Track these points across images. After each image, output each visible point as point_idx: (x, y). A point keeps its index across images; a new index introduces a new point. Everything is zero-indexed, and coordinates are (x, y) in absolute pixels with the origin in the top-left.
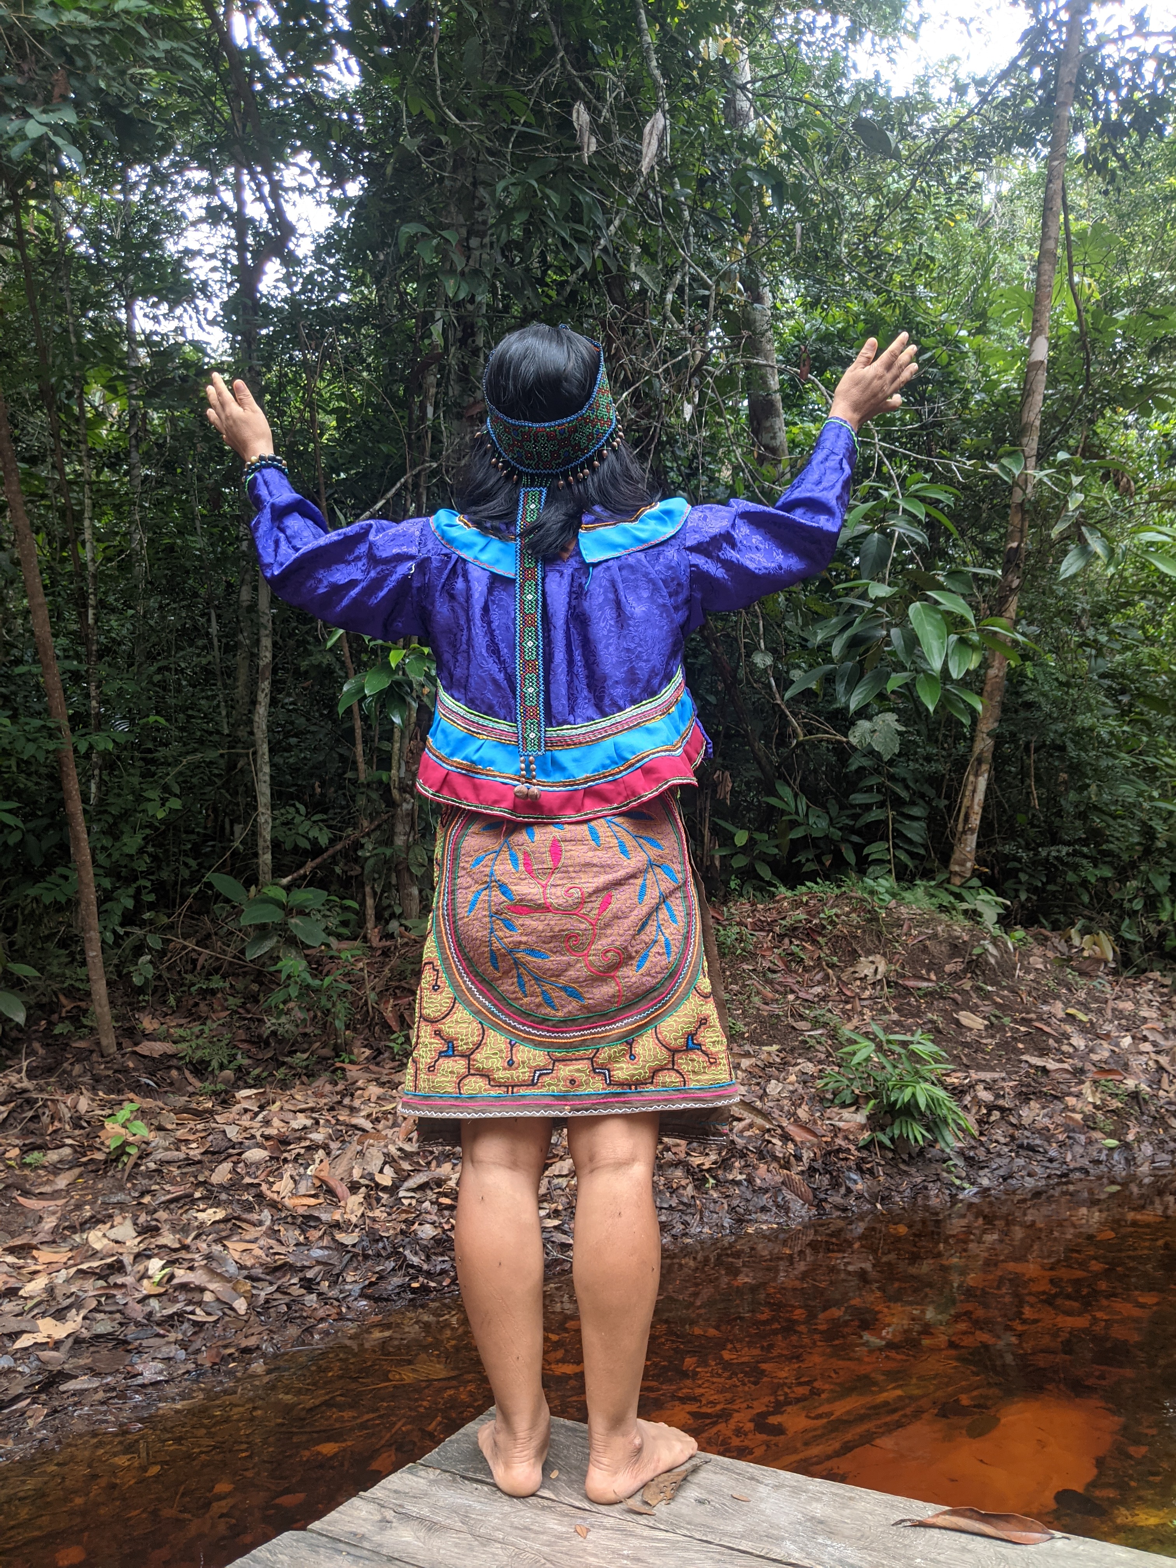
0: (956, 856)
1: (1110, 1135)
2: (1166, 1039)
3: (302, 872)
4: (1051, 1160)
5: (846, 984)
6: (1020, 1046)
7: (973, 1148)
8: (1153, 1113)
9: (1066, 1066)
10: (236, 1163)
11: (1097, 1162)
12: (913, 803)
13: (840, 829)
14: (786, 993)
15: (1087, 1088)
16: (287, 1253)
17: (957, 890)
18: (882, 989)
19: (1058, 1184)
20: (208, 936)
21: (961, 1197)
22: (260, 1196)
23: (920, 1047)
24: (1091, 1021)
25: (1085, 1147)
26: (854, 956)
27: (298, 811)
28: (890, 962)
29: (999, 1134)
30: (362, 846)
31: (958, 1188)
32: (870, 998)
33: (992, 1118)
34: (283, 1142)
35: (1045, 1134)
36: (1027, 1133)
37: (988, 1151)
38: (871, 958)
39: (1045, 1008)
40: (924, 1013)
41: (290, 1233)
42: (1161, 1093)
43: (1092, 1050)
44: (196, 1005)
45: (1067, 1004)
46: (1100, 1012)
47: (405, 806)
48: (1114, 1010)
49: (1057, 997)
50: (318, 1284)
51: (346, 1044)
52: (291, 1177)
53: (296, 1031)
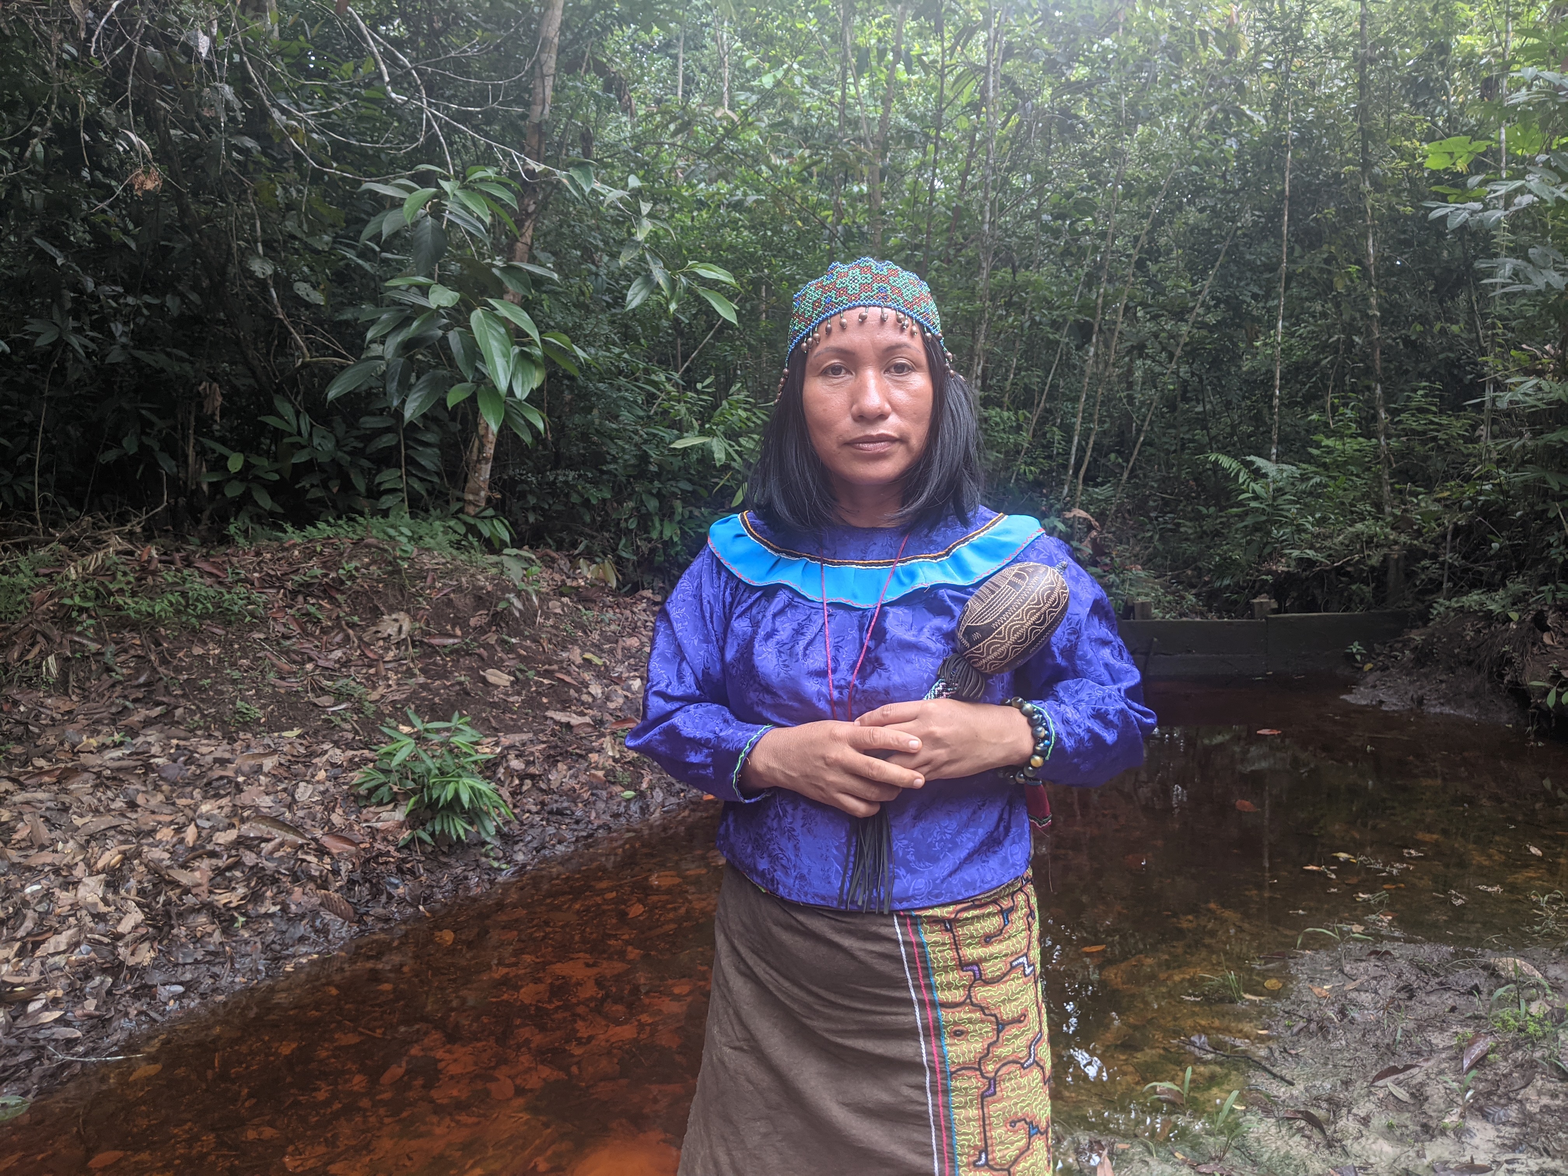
0: (470, 484)
1: (627, 787)
4: (577, 822)
5: (368, 645)
6: (545, 700)
7: (508, 823)
9: (587, 718)
11: (616, 816)
12: (427, 430)
13: (348, 453)
14: (304, 663)
15: (607, 742)
17: (471, 521)
18: (407, 649)
19: (585, 846)
21: (500, 879)
23: (459, 736)
24: (605, 664)
26: (376, 614)
28: (414, 619)
29: (530, 803)
31: (496, 870)
32: (395, 660)
33: (525, 788)
35: (572, 795)
36: (556, 797)
37: (522, 824)
38: (394, 616)
39: (565, 655)
40: (451, 672)
43: (608, 698)
45: (584, 650)
46: (612, 653)
48: (623, 648)
49: (574, 642)
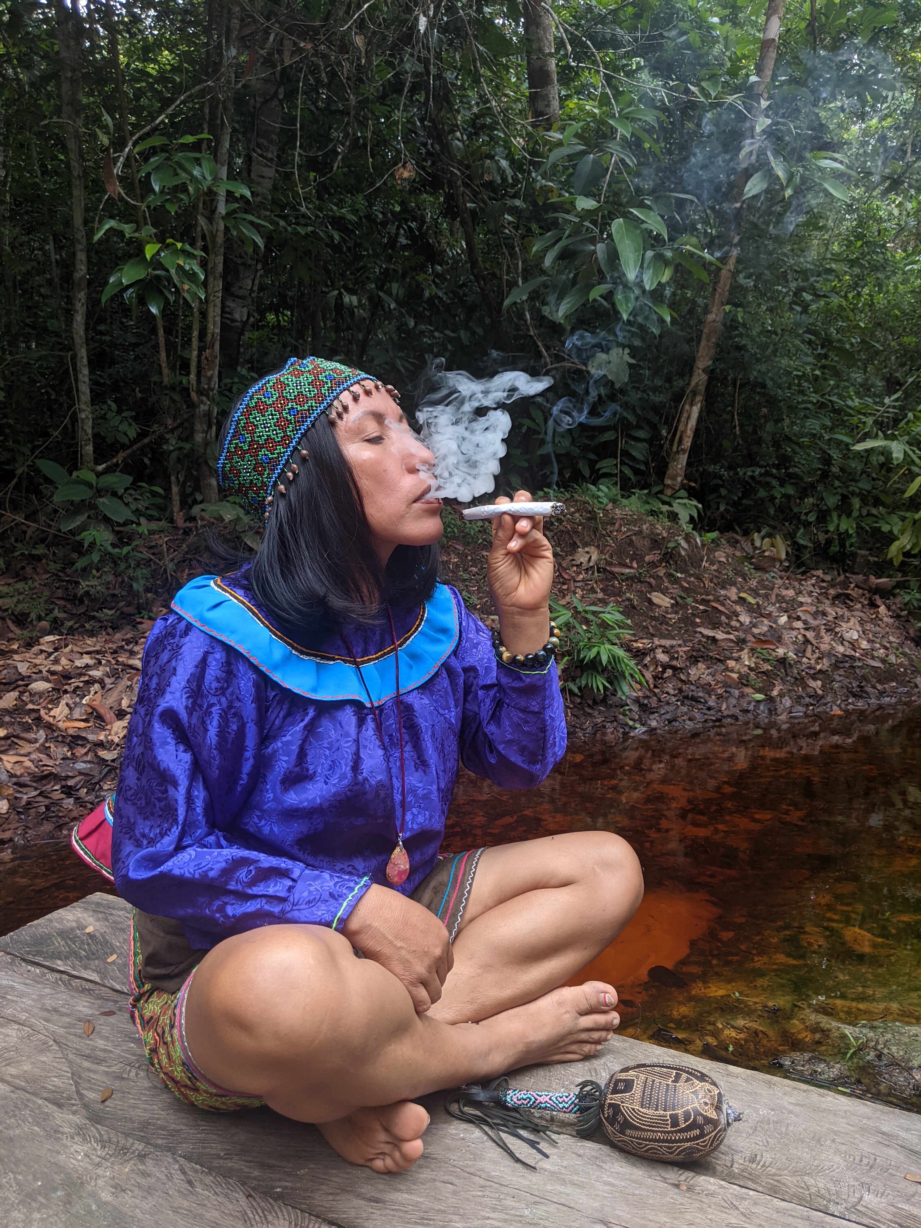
0: (670, 472)
1: (759, 691)
2: (815, 619)
3: (115, 460)
4: (709, 709)
5: (565, 569)
6: (698, 620)
7: (648, 697)
8: (795, 675)
9: (732, 637)
10: (22, 693)
11: (746, 711)
12: (639, 427)
13: (579, 447)
16: (51, 765)
17: (667, 499)
18: (593, 573)
19: (713, 727)
20: (35, 513)
21: (632, 734)
22: (38, 720)
23: (608, 616)
24: (758, 604)
25: (738, 699)
26: (574, 547)
27: (110, 409)
28: (602, 552)
29: (670, 688)
30: (167, 441)
31: (631, 727)
33: (666, 675)
34: (66, 676)
35: (708, 688)
36: (692, 687)
37: (660, 700)
38: (586, 549)
39: (723, 592)
40: (625, 593)
41: (60, 749)
42: (805, 660)
44: (23, 568)
45: (740, 590)
46: (766, 597)
47: (202, 407)
48: (777, 595)
49: (734, 584)
50: (78, 790)
51: (147, 604)
52: (67, 705)
53: (106, 592)
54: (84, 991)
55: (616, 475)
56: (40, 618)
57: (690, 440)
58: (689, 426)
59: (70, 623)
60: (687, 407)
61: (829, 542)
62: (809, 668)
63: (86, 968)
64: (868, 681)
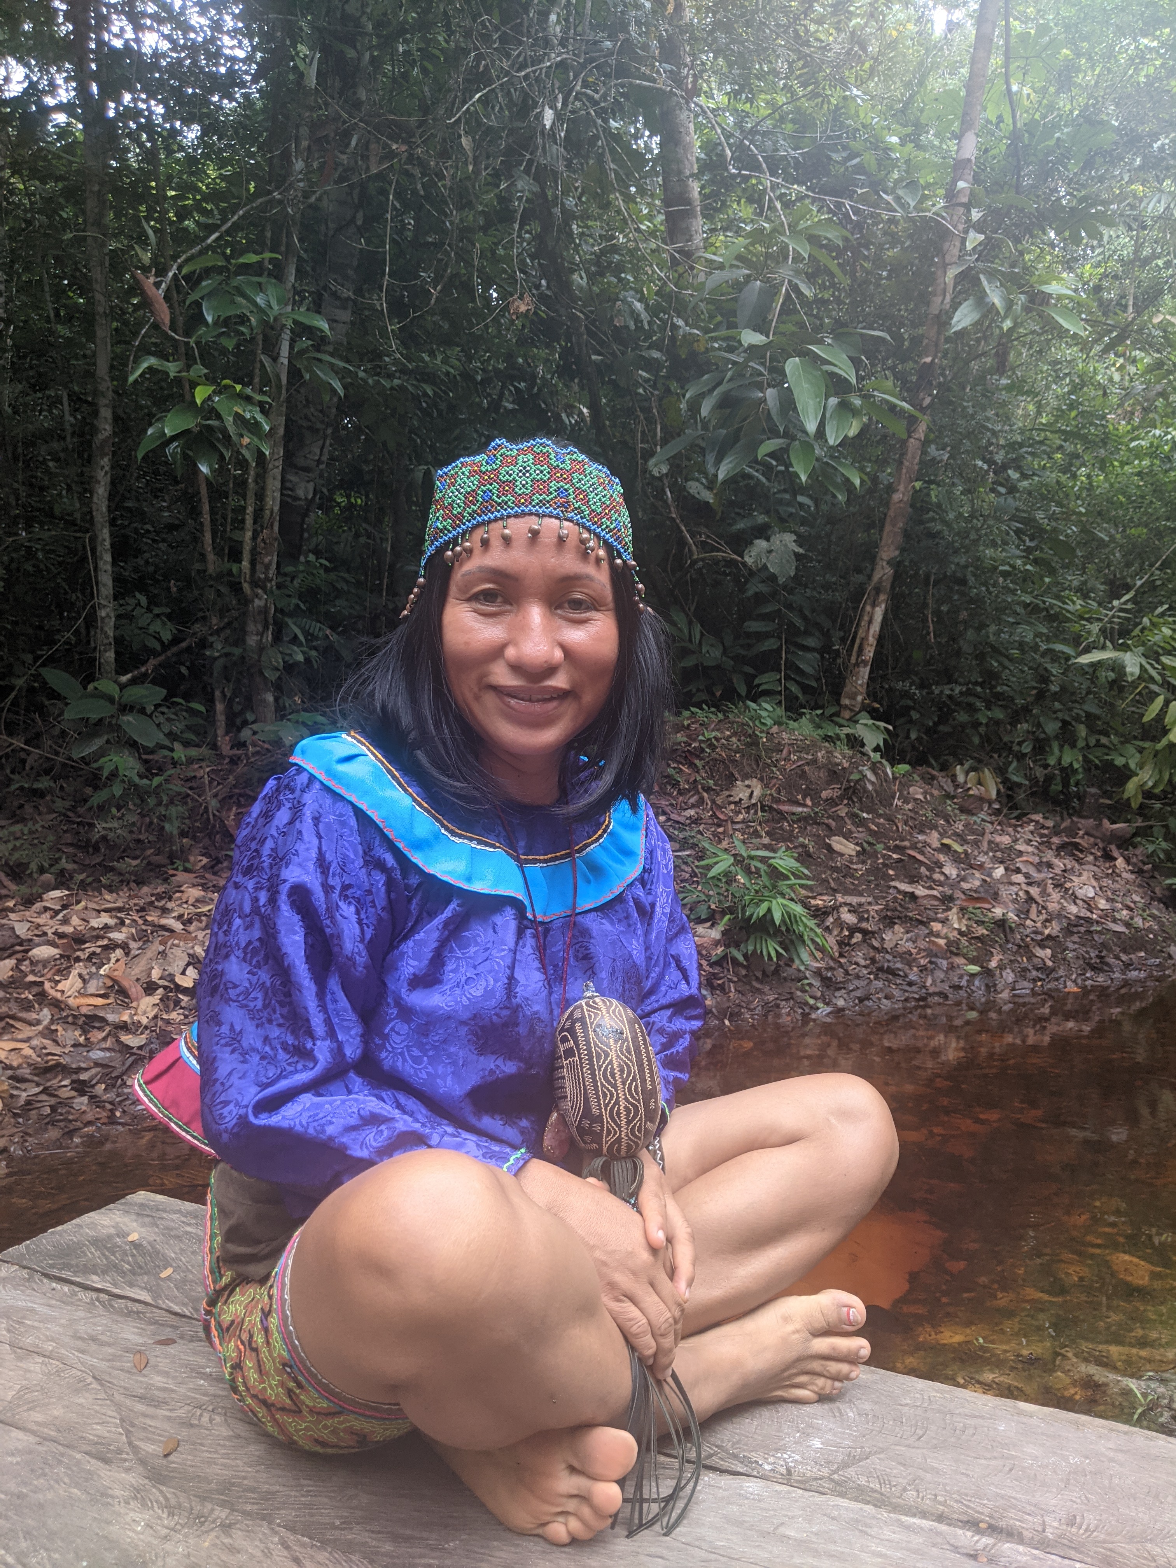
1: (972, 961)
2: (1039, 871)
3: (143, 669)
4: (910, 984)
5: (720, 807)
6: (891, 872)
7: (831, 969)
8: (1018, 941)
9: (935, 893)
10: (20, 961)
11: (957, 988)
12: (807, 633)
13: (732, 658)
15: (953, 915)
16: (60, 1053)
17: (846, 722)
18: (756, 813)
20: (38, 735)
21: (813, 1016)
22: (42, 996)
23: (781, 862)
24: (966, 852)
25: (946, 972)
26: (731, 780)
27: (139, 604)
28: (766, 786)
30: (211, 645)
31: (811, 1007)
32: (743, 822)
33: (854, 941)
34: (79, 940)
35: (908, 958)
37: (847, 973)
39: (921, 837)
40: (797, 837)
41: (70, 1033)
42: (1029, 922)
43: (963, 879)
44: (21, 806)
45: (943, 835)
46: (976, 844)
47: (257, 602)
48: (990, 842)
49: (935, 827)
50: (93, 1086)
51: (182, 851)
52: (80, 976)
53: (129, 837)
54: (130, 1313)
55: (780, 692)
56: (42, 870)
57: (873, 649)
58: (871, 632)
59: (82, 876)
60: (868, 608)
61: (1049, 779)
62: (1036, 932)
63: (131, 1285)
64: (1110, 950)
